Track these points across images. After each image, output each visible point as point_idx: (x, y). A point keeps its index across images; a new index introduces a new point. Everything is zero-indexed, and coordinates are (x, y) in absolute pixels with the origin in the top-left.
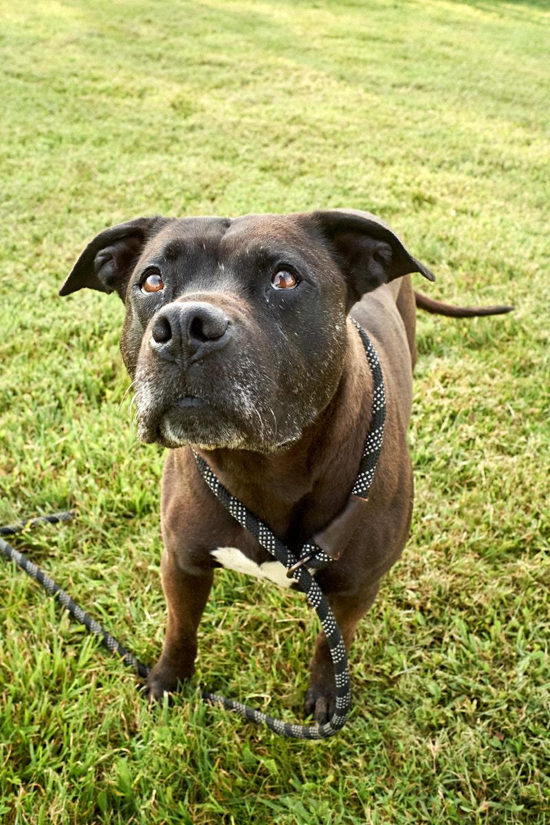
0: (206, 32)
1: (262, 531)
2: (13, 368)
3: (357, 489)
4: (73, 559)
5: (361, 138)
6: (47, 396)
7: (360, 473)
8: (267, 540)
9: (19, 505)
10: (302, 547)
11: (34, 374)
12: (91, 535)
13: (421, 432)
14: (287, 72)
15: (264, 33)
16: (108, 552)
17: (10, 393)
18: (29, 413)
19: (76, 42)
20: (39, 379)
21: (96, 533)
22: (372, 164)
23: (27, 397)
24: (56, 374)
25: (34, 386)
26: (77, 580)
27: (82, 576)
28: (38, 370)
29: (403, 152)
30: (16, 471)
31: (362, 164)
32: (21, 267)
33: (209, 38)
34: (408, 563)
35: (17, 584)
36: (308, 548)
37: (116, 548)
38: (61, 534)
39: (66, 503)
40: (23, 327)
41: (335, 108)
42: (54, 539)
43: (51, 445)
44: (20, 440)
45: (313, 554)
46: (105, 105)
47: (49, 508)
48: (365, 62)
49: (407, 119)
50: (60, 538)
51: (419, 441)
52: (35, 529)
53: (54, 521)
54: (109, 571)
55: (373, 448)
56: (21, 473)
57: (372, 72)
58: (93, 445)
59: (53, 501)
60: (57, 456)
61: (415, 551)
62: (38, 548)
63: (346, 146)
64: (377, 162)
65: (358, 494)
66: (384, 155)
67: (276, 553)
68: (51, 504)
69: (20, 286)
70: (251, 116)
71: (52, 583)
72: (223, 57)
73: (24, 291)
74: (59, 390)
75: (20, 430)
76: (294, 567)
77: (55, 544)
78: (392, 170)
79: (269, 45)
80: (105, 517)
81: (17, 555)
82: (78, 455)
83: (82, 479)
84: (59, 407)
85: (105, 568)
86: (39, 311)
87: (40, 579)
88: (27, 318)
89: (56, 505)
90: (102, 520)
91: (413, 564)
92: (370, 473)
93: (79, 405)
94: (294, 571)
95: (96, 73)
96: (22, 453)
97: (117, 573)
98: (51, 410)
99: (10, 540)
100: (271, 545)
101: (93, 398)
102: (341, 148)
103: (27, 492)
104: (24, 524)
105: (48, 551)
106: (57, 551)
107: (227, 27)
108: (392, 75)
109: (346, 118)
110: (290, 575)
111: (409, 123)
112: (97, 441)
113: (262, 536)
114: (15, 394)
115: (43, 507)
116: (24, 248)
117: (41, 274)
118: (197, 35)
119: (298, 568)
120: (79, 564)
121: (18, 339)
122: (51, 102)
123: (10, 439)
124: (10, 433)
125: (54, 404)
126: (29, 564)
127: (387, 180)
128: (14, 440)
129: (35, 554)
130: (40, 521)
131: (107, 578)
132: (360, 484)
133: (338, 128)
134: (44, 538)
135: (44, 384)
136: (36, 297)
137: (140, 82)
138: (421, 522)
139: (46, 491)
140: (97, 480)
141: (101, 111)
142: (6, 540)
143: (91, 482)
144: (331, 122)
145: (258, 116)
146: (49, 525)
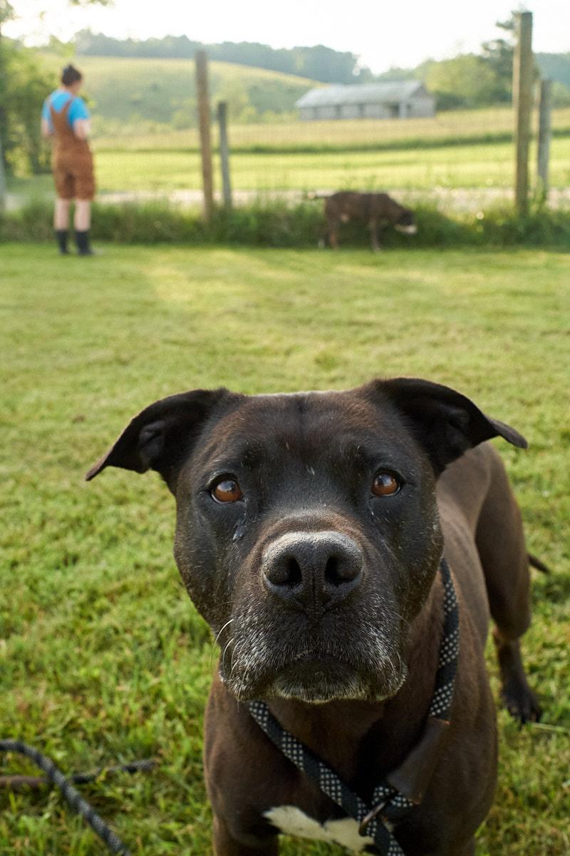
0: (356, 298)
1: (324, 773)
2: (120, 607)
3: (435, 710)
4: (147, 816)
5: (506, 382)
6: (148, 635)
7: (436, 689)
8: (330, 786)
9: (101, 751)
10: (374, 791)
11: (140, 613)
12: (171, 789)
13: (565, 681)
14: (434, 327)
15: (413, 296)
16: (188, 810)
17: (112, 631)
18: (128, 653)
19: (233, 312)
20: (144, 618)
21: (178, 786)
22: (517, 404)
23: (128, 637)
24: (163, 613)
25: (138, 625)
26: (146, 841)
27: (153, 836)
28: (145, 609)
29: (550, 392)
30: (102, 714)
31: (507, 406)
32: (145, 509)
33: (360, 303)
34: (543, 839)
35: (79, 841)
36: (381, 791)
37: (198, 806)
38: (138, 787)
39: (151, 751)
40: (137, 567)
41: (481, 356)
42: (130, 791)
43: (144, 687)
44: (112, 680)
45: (387, 799)
46: (251, 363)
47: (132, 756)
48: (514, 315)
49: (557, 362)
50: (136, 790)
51: (562, 691)
52: (110, 778)
53: (132, 770)
54: (183, 831)
55: (449, 656)
56: (108, 716)
57: (522, 322)
58: (188, 688)
59: (137, 748)
60: (147, 700)
61: (552, 825)
62: (111, 800)
63: (490, 389)
64: (522, 402)
65: (438, 716)
66: (531, 397)
67: (343, 802)
68: (134, 752)
69: (141, 527)
70: (393, 366)
71: (118, 842)
72: (372, 317)
73: (145, 532)
74: (162, 629)
75: (114, 669)
76: (366, 819)
77: (131, 797)
78: (538, 410)
79: (417, 305)
80: (189, 768)
81: (85, 807)
82: (170, 698)
83: (169, 724)
84: (160, 647)
85: (180, 828)
86: (156, 551)
87: (105, 836)
88: (143, 557)
89: (140, 753)
90: (186, 771)
91: (550, 842)
92: (449, 688)
93: (181, 646)
94: (366, 825)
95: (247, 337)
96: (111, 695)
97: (193, 835)
98: (151, 650)
99: (83, 790)
100: (336, 791)
101: (197, 638)
102: (484, 391)
103: (110, 737)
104: (100, 773)
105: (121, 803)
106: (130, 806)
107: (378, 293)
108: (541, 323)
109: (492, 364)
110: (363, 832)
111: (559, 366)
112: (192, 684)
113: (325, 780)
114: (117, 632)
115: (125, 754)
116: (152, 492)
117: (164, 516)
118: (347, 301)
119: (371, 820)
120: (153, 823)
121: (131, 578)
122: (201, 363)
123: (103, 680)
124: (104, 673)
125: (155, 644)
126: (97, 819)
127: (533, 418)
128: (107, 680)
129: (108, 808)
130: (117, 769)
131: (181, 840)
132: (438, 702)
133: (482, 373)
134: (119, 790)
135: (147, 624)
136: (155, 538)
137: (287, 343)
138: (562, 788)
139: (131, 736)
140: (185, 725)
141: (247, 369)
142: (79, 789)
143: (180, 728)
144: (477, 368)
145: (401, 366)
146: (127, 774)
